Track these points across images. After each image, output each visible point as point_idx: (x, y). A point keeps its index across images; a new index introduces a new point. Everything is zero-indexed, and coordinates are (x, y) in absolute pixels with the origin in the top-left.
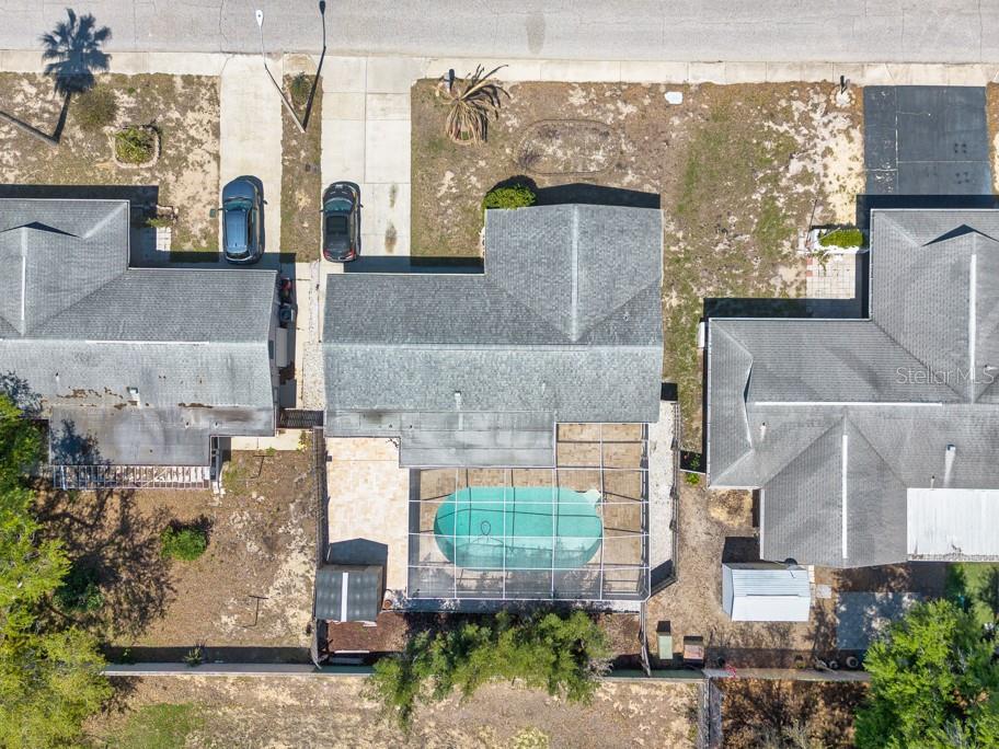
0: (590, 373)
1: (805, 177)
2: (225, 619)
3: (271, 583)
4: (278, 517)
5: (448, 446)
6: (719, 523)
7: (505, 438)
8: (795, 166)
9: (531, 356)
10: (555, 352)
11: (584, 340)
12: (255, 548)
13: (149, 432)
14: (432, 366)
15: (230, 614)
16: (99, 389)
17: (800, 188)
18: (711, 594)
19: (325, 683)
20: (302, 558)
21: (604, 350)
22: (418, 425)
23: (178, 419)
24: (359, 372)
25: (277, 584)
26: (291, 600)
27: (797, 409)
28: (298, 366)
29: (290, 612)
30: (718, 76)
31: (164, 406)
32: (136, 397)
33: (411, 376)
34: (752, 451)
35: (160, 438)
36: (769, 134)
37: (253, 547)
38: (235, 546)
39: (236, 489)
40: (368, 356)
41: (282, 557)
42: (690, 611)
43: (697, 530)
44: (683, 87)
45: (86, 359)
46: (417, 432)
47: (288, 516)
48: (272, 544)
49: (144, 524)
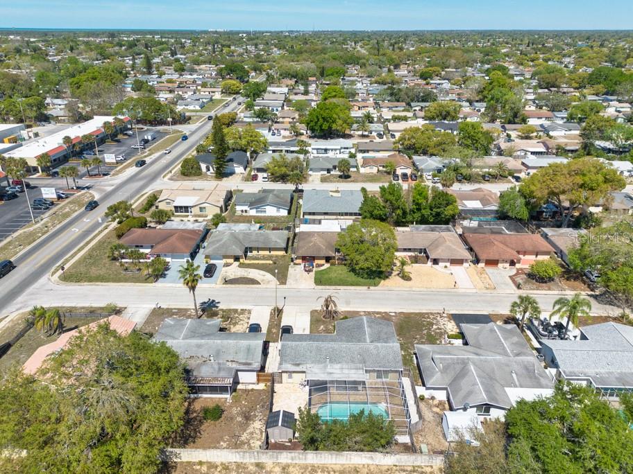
0: (375, 352)
1: (438, 329)
2: (222, 443)
3: (245, 430)
4: (252, 409)
5: (324, 373)
6: (437, 413)
7: (346, 371)
8: (435, 327)
9: (353, 346)
10: (361, 345)
11: (372, 342)
12: (240, 419)
13: (213, 368)
14: (319, 349)
15: (225, 442)
16: (200, 355)
17: (438, 331)
18: (441, 437)
19: (264, 471)
20: (260, 423)
21: (379, 345)
22: (313, 367)
23: (225, 364)
24: (293, 351)
25: (248, 431)
26: (253, 438)
27: (451, 358)
28: (267, 366)
29: (251, 441)
30: (405, 311)
31: (221, 361)
32: (212, 358)
33: (311, 352)
34: (439, 373)
35: (217, 370)
36: (424, 321)
37: (239, 419)
38: (232, 419)
39: (236, 401)
40: (297, 346)
41: (252, 422)
42: (433, 443)
43: (428, 415)
44: (395, 313)
45: (199, 346)
46: (313, 369)
47: (256, 409)
48: (248, 418)
49: (195, 412)
